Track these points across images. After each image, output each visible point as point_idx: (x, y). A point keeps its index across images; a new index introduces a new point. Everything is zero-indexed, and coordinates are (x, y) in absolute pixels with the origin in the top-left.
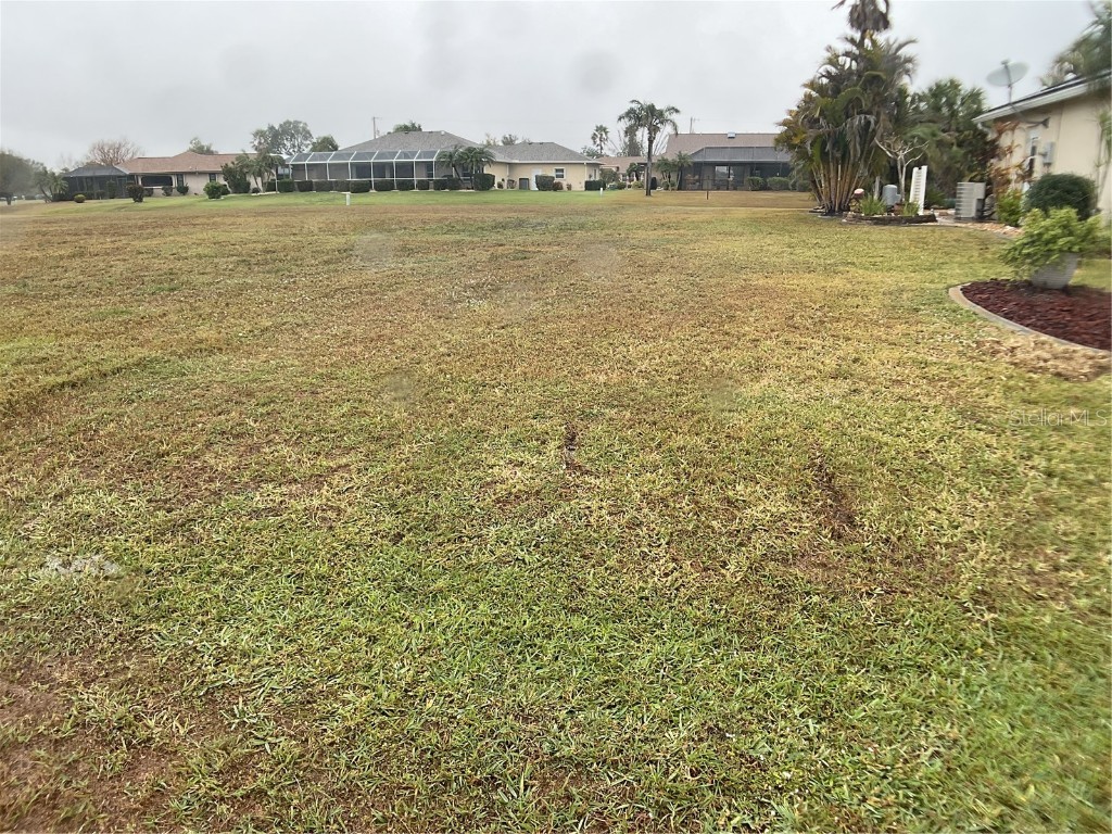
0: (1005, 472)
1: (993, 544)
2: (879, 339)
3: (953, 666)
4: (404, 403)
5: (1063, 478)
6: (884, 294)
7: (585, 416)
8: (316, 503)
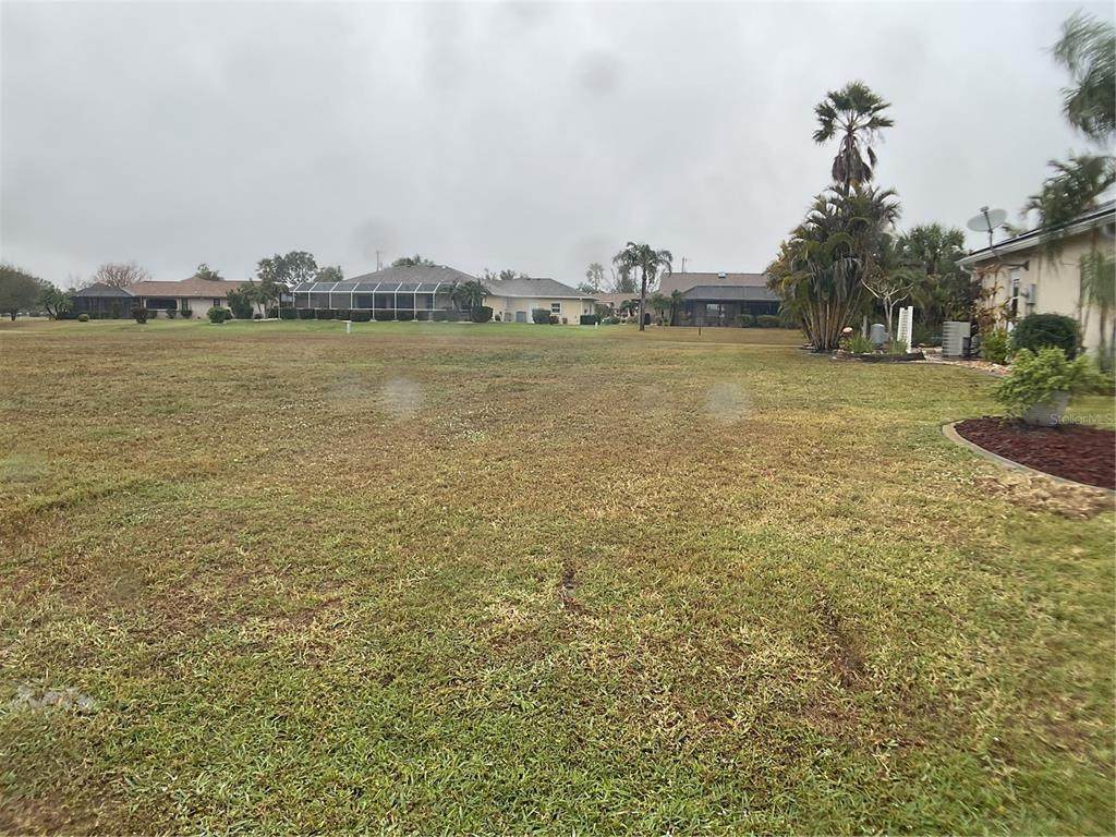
0: (1012, 615)
1: (1007, 690)
2: (876, 476)
3: (975, 826)
4: (398, 535)
5: (1073, 621)
6: (879, 431)
7: (583, 552)
8: (304, 639)
